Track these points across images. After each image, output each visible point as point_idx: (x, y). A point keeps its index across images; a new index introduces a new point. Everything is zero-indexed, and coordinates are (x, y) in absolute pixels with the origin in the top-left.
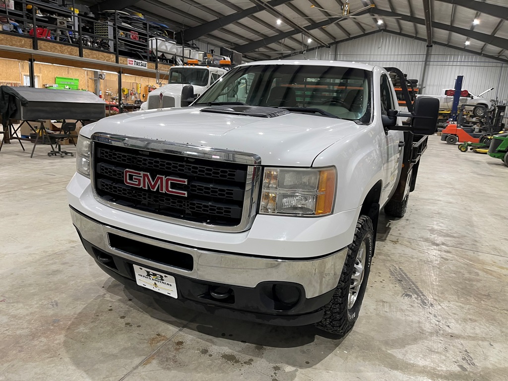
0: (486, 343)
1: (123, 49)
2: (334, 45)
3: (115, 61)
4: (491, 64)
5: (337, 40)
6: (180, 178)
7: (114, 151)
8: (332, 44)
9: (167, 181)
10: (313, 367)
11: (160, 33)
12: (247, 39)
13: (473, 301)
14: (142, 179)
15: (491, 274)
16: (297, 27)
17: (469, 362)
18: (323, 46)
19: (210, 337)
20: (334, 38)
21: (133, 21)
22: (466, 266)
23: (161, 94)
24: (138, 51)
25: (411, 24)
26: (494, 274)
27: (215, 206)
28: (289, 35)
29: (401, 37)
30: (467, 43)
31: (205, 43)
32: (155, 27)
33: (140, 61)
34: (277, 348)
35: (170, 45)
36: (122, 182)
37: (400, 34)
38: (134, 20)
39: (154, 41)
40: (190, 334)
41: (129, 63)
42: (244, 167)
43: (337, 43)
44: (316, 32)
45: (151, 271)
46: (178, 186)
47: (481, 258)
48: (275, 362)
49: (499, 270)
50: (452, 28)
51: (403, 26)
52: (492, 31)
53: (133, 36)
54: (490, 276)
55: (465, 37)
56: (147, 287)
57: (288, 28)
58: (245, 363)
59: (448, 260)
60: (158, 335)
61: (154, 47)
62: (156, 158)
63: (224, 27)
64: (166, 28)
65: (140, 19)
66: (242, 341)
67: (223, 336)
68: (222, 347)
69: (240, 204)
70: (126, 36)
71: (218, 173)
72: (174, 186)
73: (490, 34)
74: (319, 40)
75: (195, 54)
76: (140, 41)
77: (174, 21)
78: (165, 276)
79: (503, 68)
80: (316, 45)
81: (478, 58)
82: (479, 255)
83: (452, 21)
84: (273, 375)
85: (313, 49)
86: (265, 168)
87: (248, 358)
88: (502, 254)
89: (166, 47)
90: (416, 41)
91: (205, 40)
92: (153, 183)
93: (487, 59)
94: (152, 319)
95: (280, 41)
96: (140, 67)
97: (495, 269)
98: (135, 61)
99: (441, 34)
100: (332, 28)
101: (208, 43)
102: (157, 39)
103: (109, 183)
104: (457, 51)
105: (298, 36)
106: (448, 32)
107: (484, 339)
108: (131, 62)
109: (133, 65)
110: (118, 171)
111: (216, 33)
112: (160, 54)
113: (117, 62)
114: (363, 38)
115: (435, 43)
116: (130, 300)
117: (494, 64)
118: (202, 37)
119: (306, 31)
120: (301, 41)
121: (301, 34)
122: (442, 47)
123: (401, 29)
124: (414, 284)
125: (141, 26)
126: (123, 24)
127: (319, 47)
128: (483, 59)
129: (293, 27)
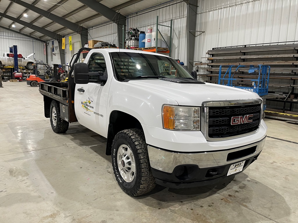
6: (251, 114)
9: (248, 117)
14: (239, 120)
30: (13, 26)
50: (4, 15)
52: (31, 21)
60: (222, 199)
78: (242, 162)
83: (6, 12)
92: (243, 120)
103: (217, 128)
128: (22, 36)
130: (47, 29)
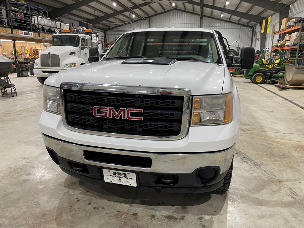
0: (297, 182)
1: (14, 24)
2: (148, 19)
3: (11, 32)
4: (234, 27)
5: (149, 16)
6: (137, 108)
7: (81, 95)
8: (146, 18)
9: (128, 111)
10: (220, 213)
11: (38, 13)
12: (94, 16)
13: (278, 160)
14: (108, 112)
15: (279, 143)
16: (126, 7)
17: (295, 194)
18: (142, 19)
19: (152, 207)
20: (148, 14)
21: (18, 6)
22: (264, 140)
23: (49, 53)
24: (24, 25)
25: (191, 5)
26: (280, 143)
27: (162, 125)
28: (121, 12)
29: (186, 13)
30: (222, 16)
31: (67, 18)
32: (33, 9)
33: (28, 32)
34: (194, 206)
35: (46, 21)
36: (91, 115)
37: (185, 11)
38: (20, 5)
39: (36, 18)
40: (138, 207)
41: (21, 34)
42: (182, 98)
43: (149, 17)
44: (137, 10)
45: (117, 172)
46: (135, 114)
47: (269, 135)
48: (198, 215)
49: (281, 141)
50: (213, 7)
51: (186, 7)
52: (235, 8)
53: (20, 16)
54: (279, 145)
55: (221, 12)
56: (113, 182)
57: (120, 8)
58: (181, 219)
59: (254, 138)
60: (119, 211)
61: (36, 22)
62: (117, 97)
63: (80, 8)
64: (41, 9)
65: (24, 4)
66: (172, 206)
67: (159, 204)
68: (162, 212)
69: (180, 121)
70: (15, 16)
71: (164, 103)
72: (132, 114)
73: (234, 10)
74: (139, 15)
75: (64, 26)
76: (25, 19)
77: (46, 5)
78: (128, 174)
79: (241, 29)
80: (137, 19)
81: (228, 24)
82: (267, 134)
83: (214, 3)
84: (201, 223)
85: (136, 21)
86: (194, 97)
87: (180, 215)
88: (277, 131)
89: (44, 22)
90: (194, 15)
91: (67, 16)
92: (117, 114)
93: (233, 24)
94: (109, 202)
95: (116, 17)
96: (28, 36)
97: (278, 140)
98: (24, 32)
99: (207, 11)
100: (146, 8)
101: (69, 19)
102: (37, 17)
103: (79, 116)
104: (216, 20)
105: (127, 13)
106: (211, 9)
107: (295, 180)
108: (22, 33)
109: (24, 35)
110: (86, 108)
111: (74, 12)
112: (40, 27)
113: (12, 33)
114: (164, 14)
115: (204, 16)
116: (88, 192)
117: (236, 27)
118: (65, 15)
119: (131, 10)
120: (129, 17)
121: (128, 12)
122: (208, 19)
123: (185, 8)
124: (245, 155)
125: (25, 9)
126: (12, 8)
127: (139, 20)
128: (231, 24)
129: (123, 7)
130: (251, 12)
